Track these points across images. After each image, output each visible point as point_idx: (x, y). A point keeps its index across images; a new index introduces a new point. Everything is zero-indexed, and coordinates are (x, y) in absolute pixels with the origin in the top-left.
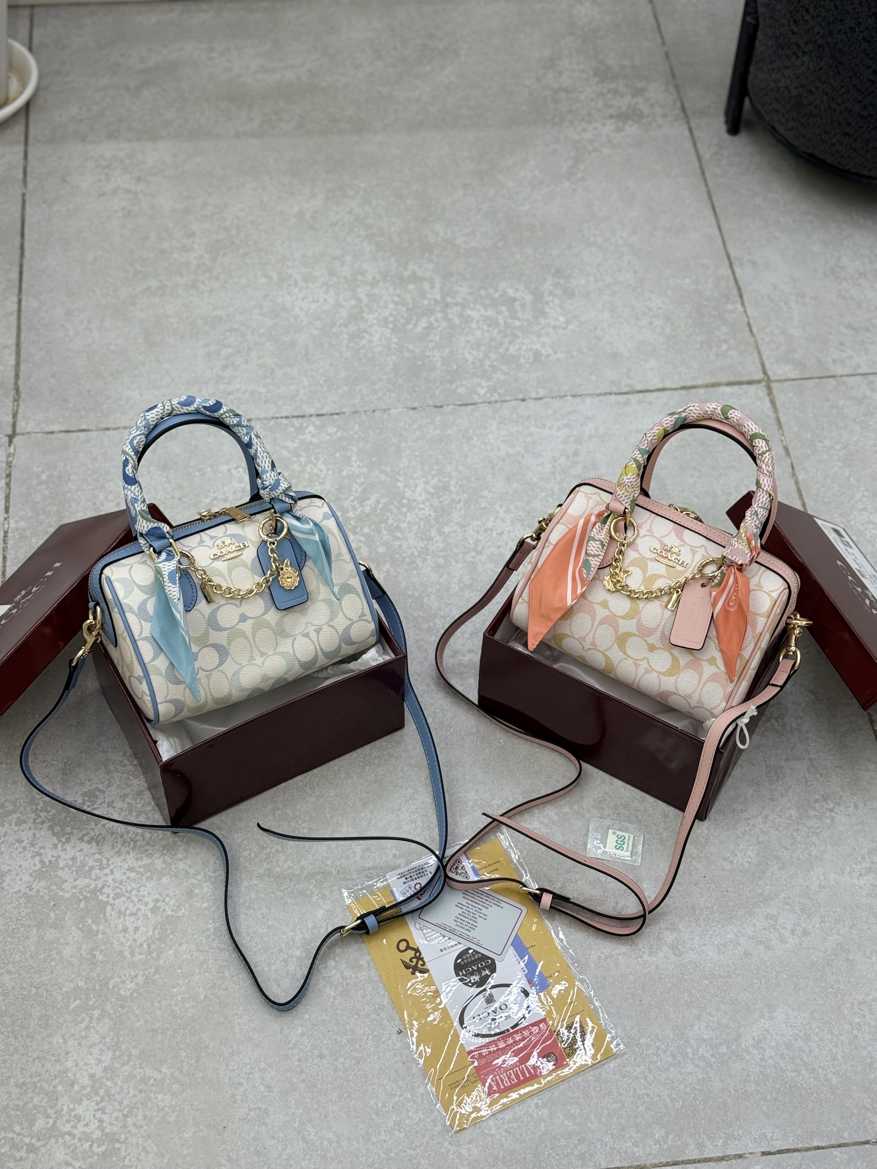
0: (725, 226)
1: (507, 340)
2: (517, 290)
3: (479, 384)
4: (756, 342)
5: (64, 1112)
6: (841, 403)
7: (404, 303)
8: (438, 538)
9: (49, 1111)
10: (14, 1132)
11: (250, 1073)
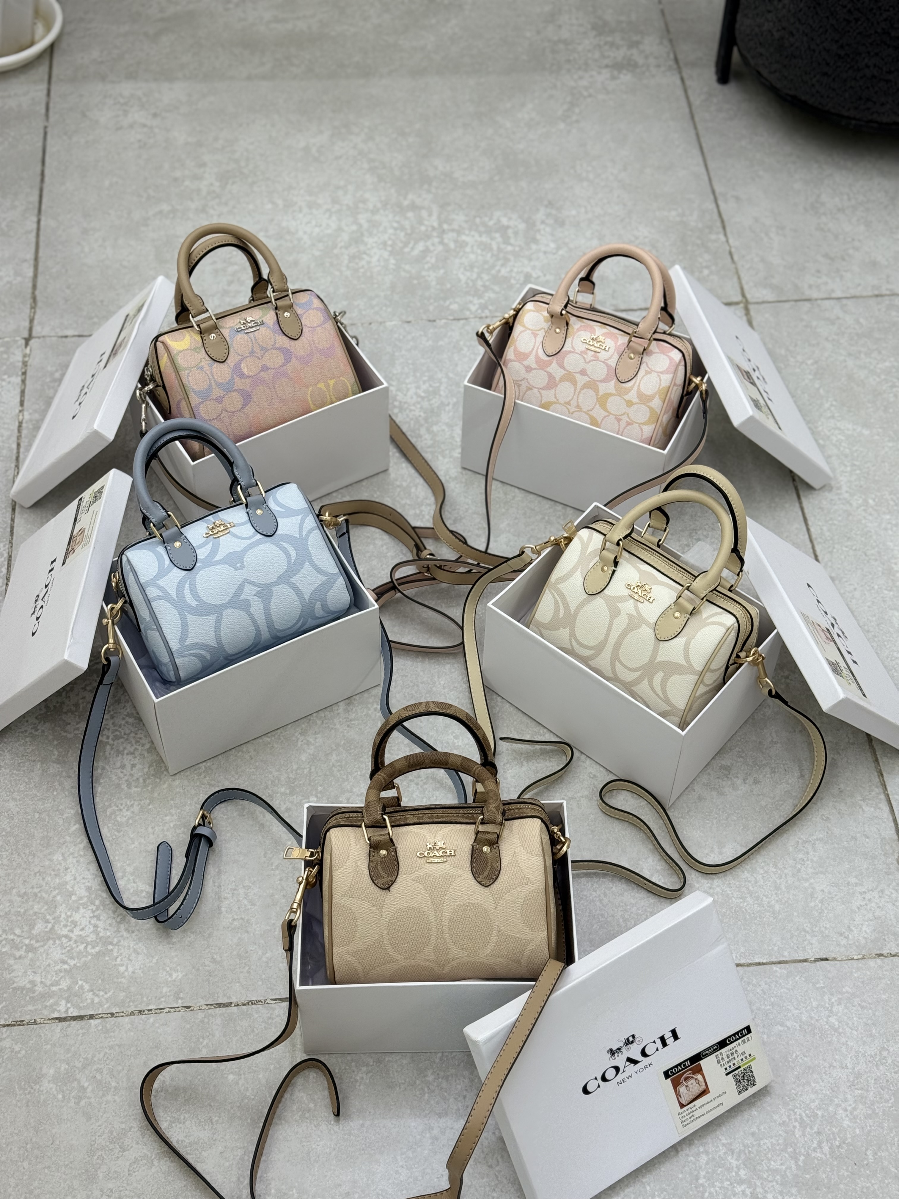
0: (711, 165)
1: (500, 263)
2: (510, 219)
3: (471, 302)
4: (736, 269)
5: (61, 919)
6: (814, 323)
7: (402, 228)
8: (427, 436)
9: (48, 917)
10: (15, 934)
11: (234, 890)
